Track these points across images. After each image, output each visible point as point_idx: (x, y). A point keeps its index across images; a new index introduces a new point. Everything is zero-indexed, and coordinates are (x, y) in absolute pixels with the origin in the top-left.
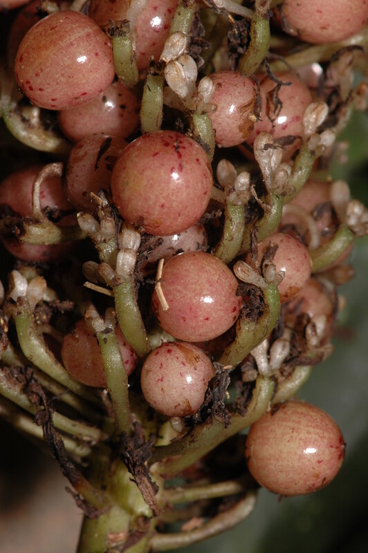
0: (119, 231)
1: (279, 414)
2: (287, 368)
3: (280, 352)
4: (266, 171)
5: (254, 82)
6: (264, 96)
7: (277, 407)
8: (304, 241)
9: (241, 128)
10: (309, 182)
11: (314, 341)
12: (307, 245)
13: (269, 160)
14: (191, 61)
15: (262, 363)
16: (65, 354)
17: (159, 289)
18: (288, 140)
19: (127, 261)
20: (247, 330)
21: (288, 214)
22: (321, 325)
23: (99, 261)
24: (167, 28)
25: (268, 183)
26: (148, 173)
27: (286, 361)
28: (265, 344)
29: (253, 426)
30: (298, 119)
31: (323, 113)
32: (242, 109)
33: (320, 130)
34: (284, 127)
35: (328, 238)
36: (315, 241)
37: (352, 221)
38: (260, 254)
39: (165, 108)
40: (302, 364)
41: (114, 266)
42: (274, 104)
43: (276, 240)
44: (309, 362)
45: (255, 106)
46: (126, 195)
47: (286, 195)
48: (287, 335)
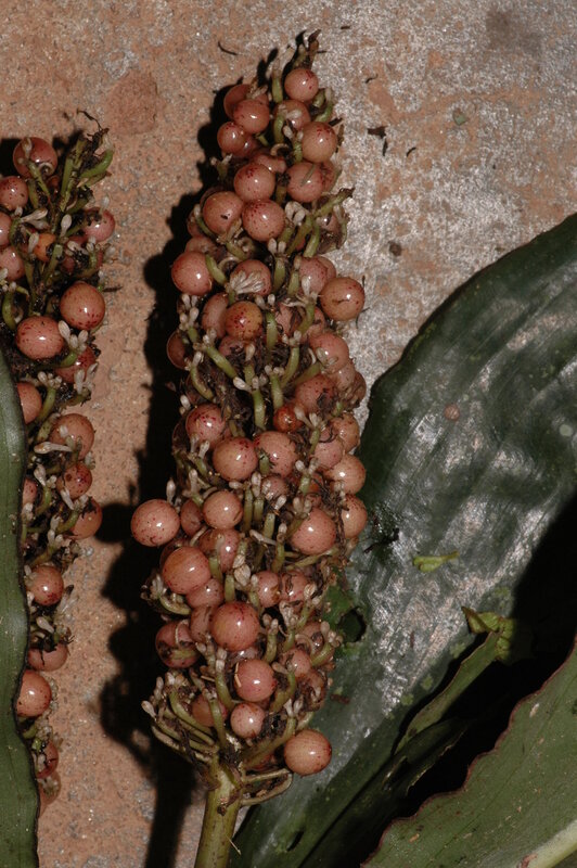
0: (216, 650)
1: (299, 735)
2: (302, 713)
3: (298, 706)
4: (286, 618)
5: (279, 576)
6: (284, 582)
7: (298, 732)
8: (308, 651)
9: (273, 598)
10: (308, 623)
11: (314, 700)
12: (309, 654)
13: (287, 613)
14: (247, 567)
15: (290, 712)
16: (194, 711)
17: (236, 677)
18: (297, 603)
19: (220, 664)
20: (280, 695)
21: (300, 639)
22: (318, 692)
23: (207, 665)
24: (235, 553)
25: (287, 624)
26: (228, 622)
27: (302, 710)
28: (290, 701)
29: (287, 742)
30: (301, 592)
31: (313, 589)
32: (273, 589)
33: (312, 597)
34: (295, 596)
35: (319, 649)
36: (313, 651)
37: (331, 641)
38: (285, 659)
39: (236, 590)
40: (309, 711)
41: (214, 668)
42: (290, 586)
43: (293, 651)
44: (313, 710)
45: (279, 587)
46: (218, 633)
47: (296, 630)
48: (302, 697)
